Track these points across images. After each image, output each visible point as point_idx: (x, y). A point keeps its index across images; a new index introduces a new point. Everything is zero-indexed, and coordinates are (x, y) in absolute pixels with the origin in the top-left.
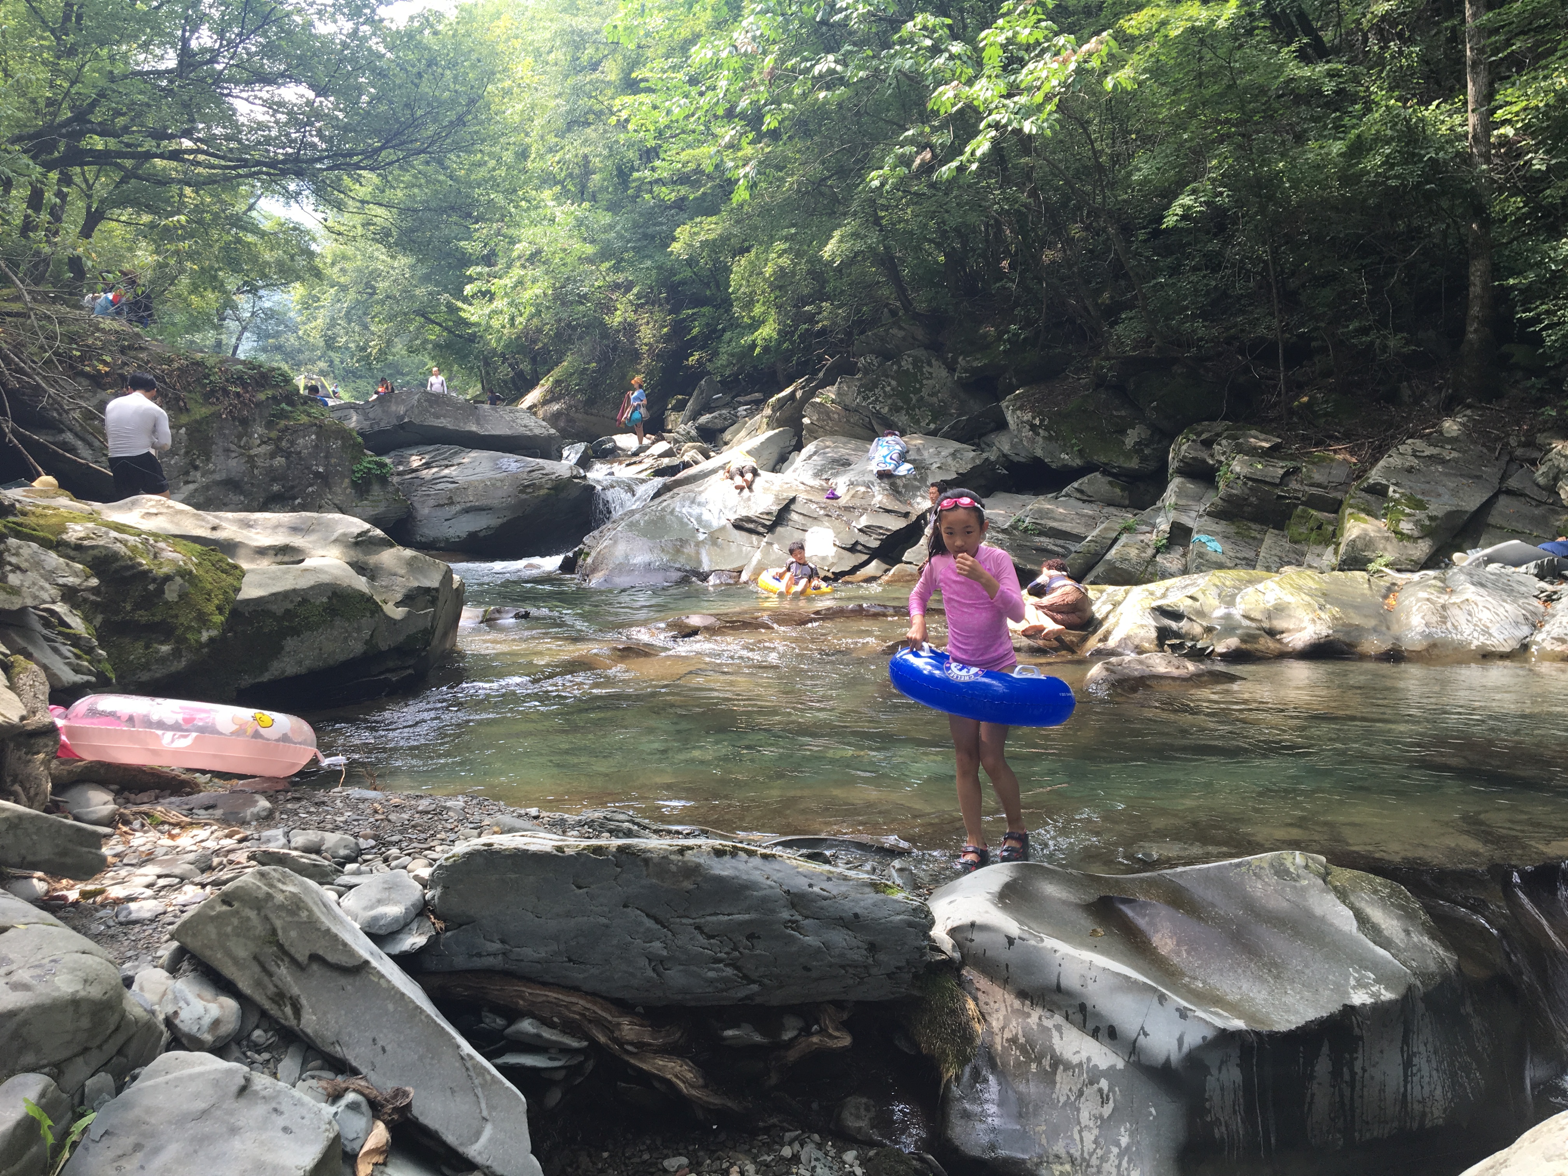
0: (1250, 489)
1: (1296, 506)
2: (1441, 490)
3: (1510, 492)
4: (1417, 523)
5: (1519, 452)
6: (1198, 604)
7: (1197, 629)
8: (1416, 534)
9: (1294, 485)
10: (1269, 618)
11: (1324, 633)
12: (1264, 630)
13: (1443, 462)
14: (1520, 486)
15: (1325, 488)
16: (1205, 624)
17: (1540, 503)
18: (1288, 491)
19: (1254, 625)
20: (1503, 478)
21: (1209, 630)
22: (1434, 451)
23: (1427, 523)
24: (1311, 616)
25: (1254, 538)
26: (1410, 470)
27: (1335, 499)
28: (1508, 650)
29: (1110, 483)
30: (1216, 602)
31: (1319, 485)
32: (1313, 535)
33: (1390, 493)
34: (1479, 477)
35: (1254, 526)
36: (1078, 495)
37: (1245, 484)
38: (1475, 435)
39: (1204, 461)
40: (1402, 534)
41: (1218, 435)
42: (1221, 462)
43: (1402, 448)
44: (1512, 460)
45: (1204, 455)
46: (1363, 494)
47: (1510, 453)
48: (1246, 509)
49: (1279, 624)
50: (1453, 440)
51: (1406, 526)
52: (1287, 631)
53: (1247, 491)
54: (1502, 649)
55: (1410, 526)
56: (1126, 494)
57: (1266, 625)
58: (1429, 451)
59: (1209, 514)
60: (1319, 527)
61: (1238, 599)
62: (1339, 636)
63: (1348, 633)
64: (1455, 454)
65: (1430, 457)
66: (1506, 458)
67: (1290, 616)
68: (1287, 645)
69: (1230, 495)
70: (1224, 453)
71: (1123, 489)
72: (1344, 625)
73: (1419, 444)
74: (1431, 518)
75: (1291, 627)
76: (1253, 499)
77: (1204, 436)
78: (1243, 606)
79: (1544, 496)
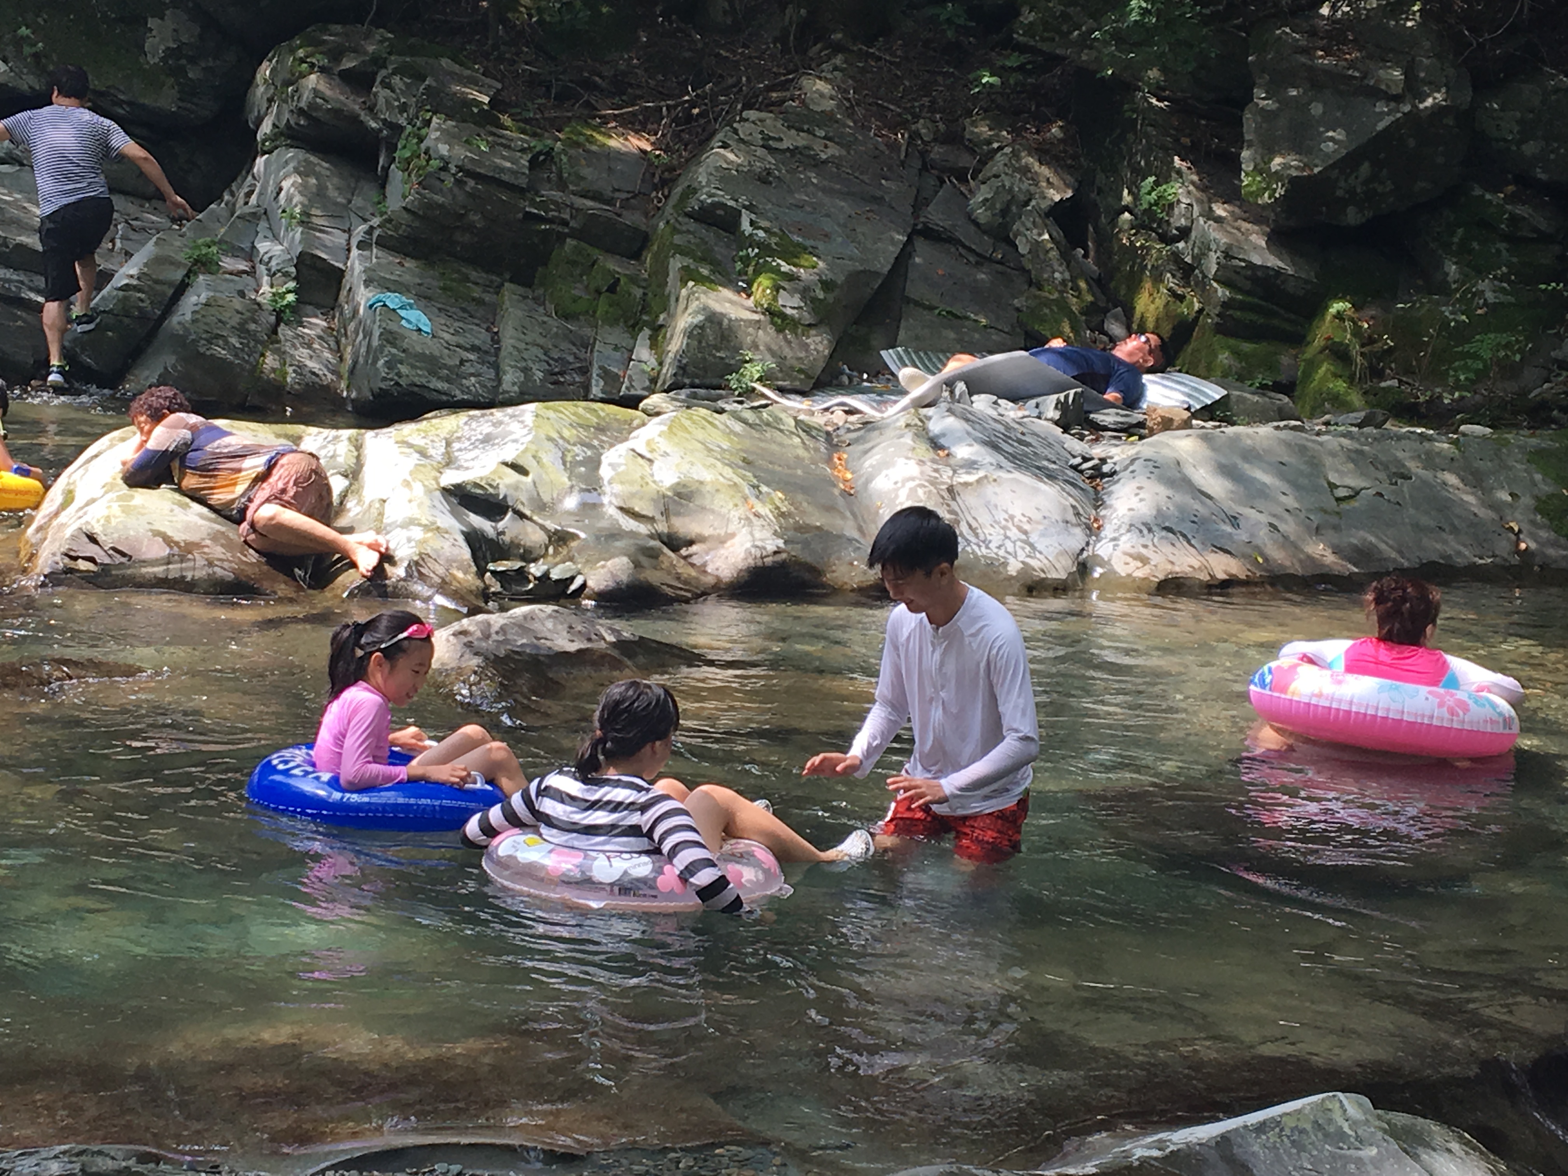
0: (470, 195)
1: (561, 238)
2: (828, 225)
3: (930, 234)
4: (805, 292)
5: (937, 152)
6: (529, 479)
7: (533, 536)
8: (807, 318)
9: (550, 193)
10: (666, 513)
11: (771, 547)
12: (659, 536)
13: (817, 164)
14: (947, 224)
15: (610, 202)
16: (552, 526)
17: (983, 260)
18: (542, 205)
19: (643, 529)
20: (919, 204)
21: (560, 538)
22: (800, 140)
23: (821, 295)
24: (742, 511)
25: (480, 302)
26: (764, 178)
27: (636, 230)
28: (1063, 576)
30: (564, 479)
31: (596, 196)
32: (602, 306)
33: (746, 226)
34: (878, 200)
35: (474, 275)
37: (459, 182)
38: (860, 112)
39: (354, 119)
40: (783, 316)
41: (379, 62)
42: (397, 129)
43: (743, 130)
44: (926, 167)
45: (353, 104)
46: (692, 225)
47: (923, 154)
48: (458, 236)
49: (685, 526)
50: (827, 118)
51: (789, 303)
52: (701, 539)
53: (461, 197)
54: (1055, 575)
55: (796, 301)
57: (662, 527)
58: (791, 140)
59: (381, 243)
60: (612, 289)
61: (605, 472)
62: (796, 551)
63: (806, 544)
64: (833, 150)
65: (793, 152)
66: (917, 164)
67: (703, 508)
68: (702, 569)
69: (431, 206)
70: (403, 108)
72: (800, 528)
73: (771, 123)
74: (826, 285)
75: (707, 532)
76: (475, 218)
77: (348, 63)
78: (617, 488)
79: (986, 244)
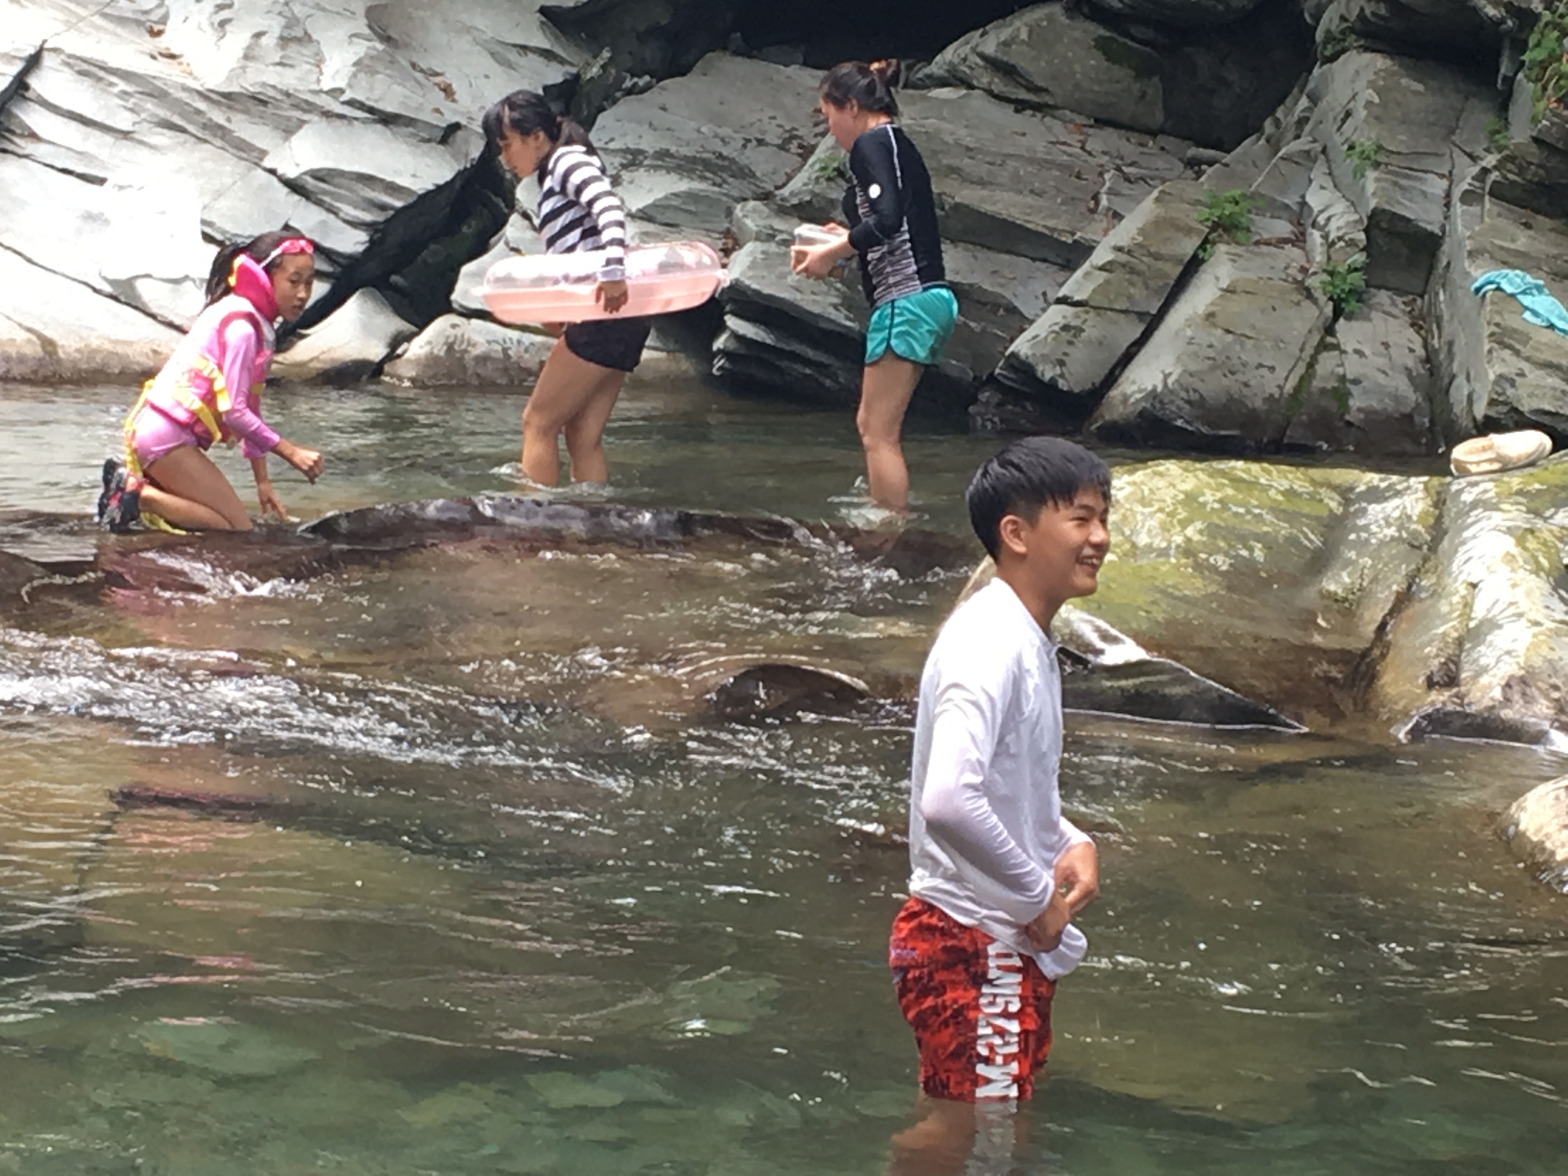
29: (1102, 44)
36: (999, 86)
39: (1462, 4)
56: (1154, 87)
71: (1143, 72)
